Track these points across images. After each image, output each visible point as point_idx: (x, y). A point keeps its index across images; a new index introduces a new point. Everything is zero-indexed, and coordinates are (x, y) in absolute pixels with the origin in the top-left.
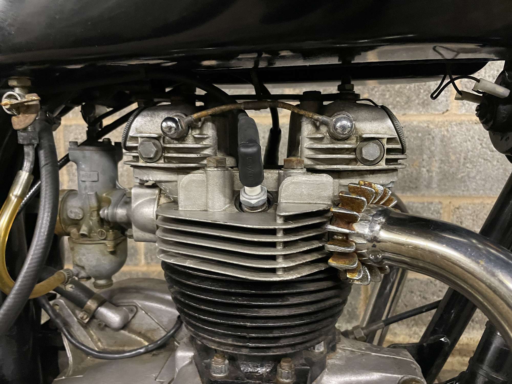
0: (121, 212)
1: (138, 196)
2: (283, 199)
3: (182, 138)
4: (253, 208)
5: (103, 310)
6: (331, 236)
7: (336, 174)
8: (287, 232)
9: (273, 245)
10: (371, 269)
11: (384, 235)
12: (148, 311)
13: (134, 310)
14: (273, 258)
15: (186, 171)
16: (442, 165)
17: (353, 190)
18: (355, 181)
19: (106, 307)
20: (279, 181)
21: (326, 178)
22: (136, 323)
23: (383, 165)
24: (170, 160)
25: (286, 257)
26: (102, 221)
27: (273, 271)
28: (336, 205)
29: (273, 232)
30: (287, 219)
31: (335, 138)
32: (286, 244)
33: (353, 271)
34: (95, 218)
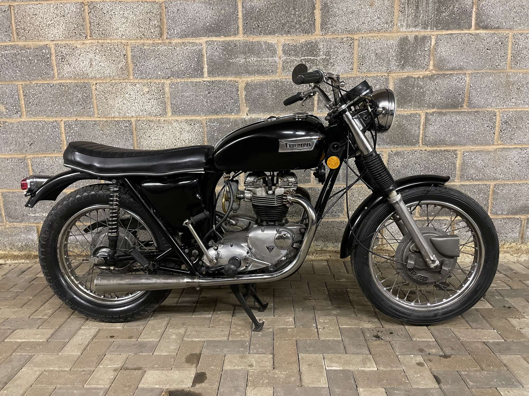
0: (242, 196)
1: (246, 192)
2: (276, 193)
3: (257, 182)
4: (270, 194)
5: (231, 220)
6: (284, 199)
7: (285, 188)
8: (276, 198)
9: (274, 200)
10: (290, 204)
11: (291, 198)
12: (241, 221)
13: (238, 220)
14: (274, 202)
15: (258, 188)
16: (344, 171)
17: (287, 191)
18: (288, 189)
19: (232, 220)
20: (275, 189)
21: (283, 189)
22: (238, 224)
23: (293, 186)
24: (254, 186)
25: (276, 202)
26: (237, 198)
27: (274, 204)
28: (284, 193)
29: (274, 198)
30: (276, 196)
31: (284, 182)
32: (276, 200)
33: (287, 204)
34: (235, 197)
